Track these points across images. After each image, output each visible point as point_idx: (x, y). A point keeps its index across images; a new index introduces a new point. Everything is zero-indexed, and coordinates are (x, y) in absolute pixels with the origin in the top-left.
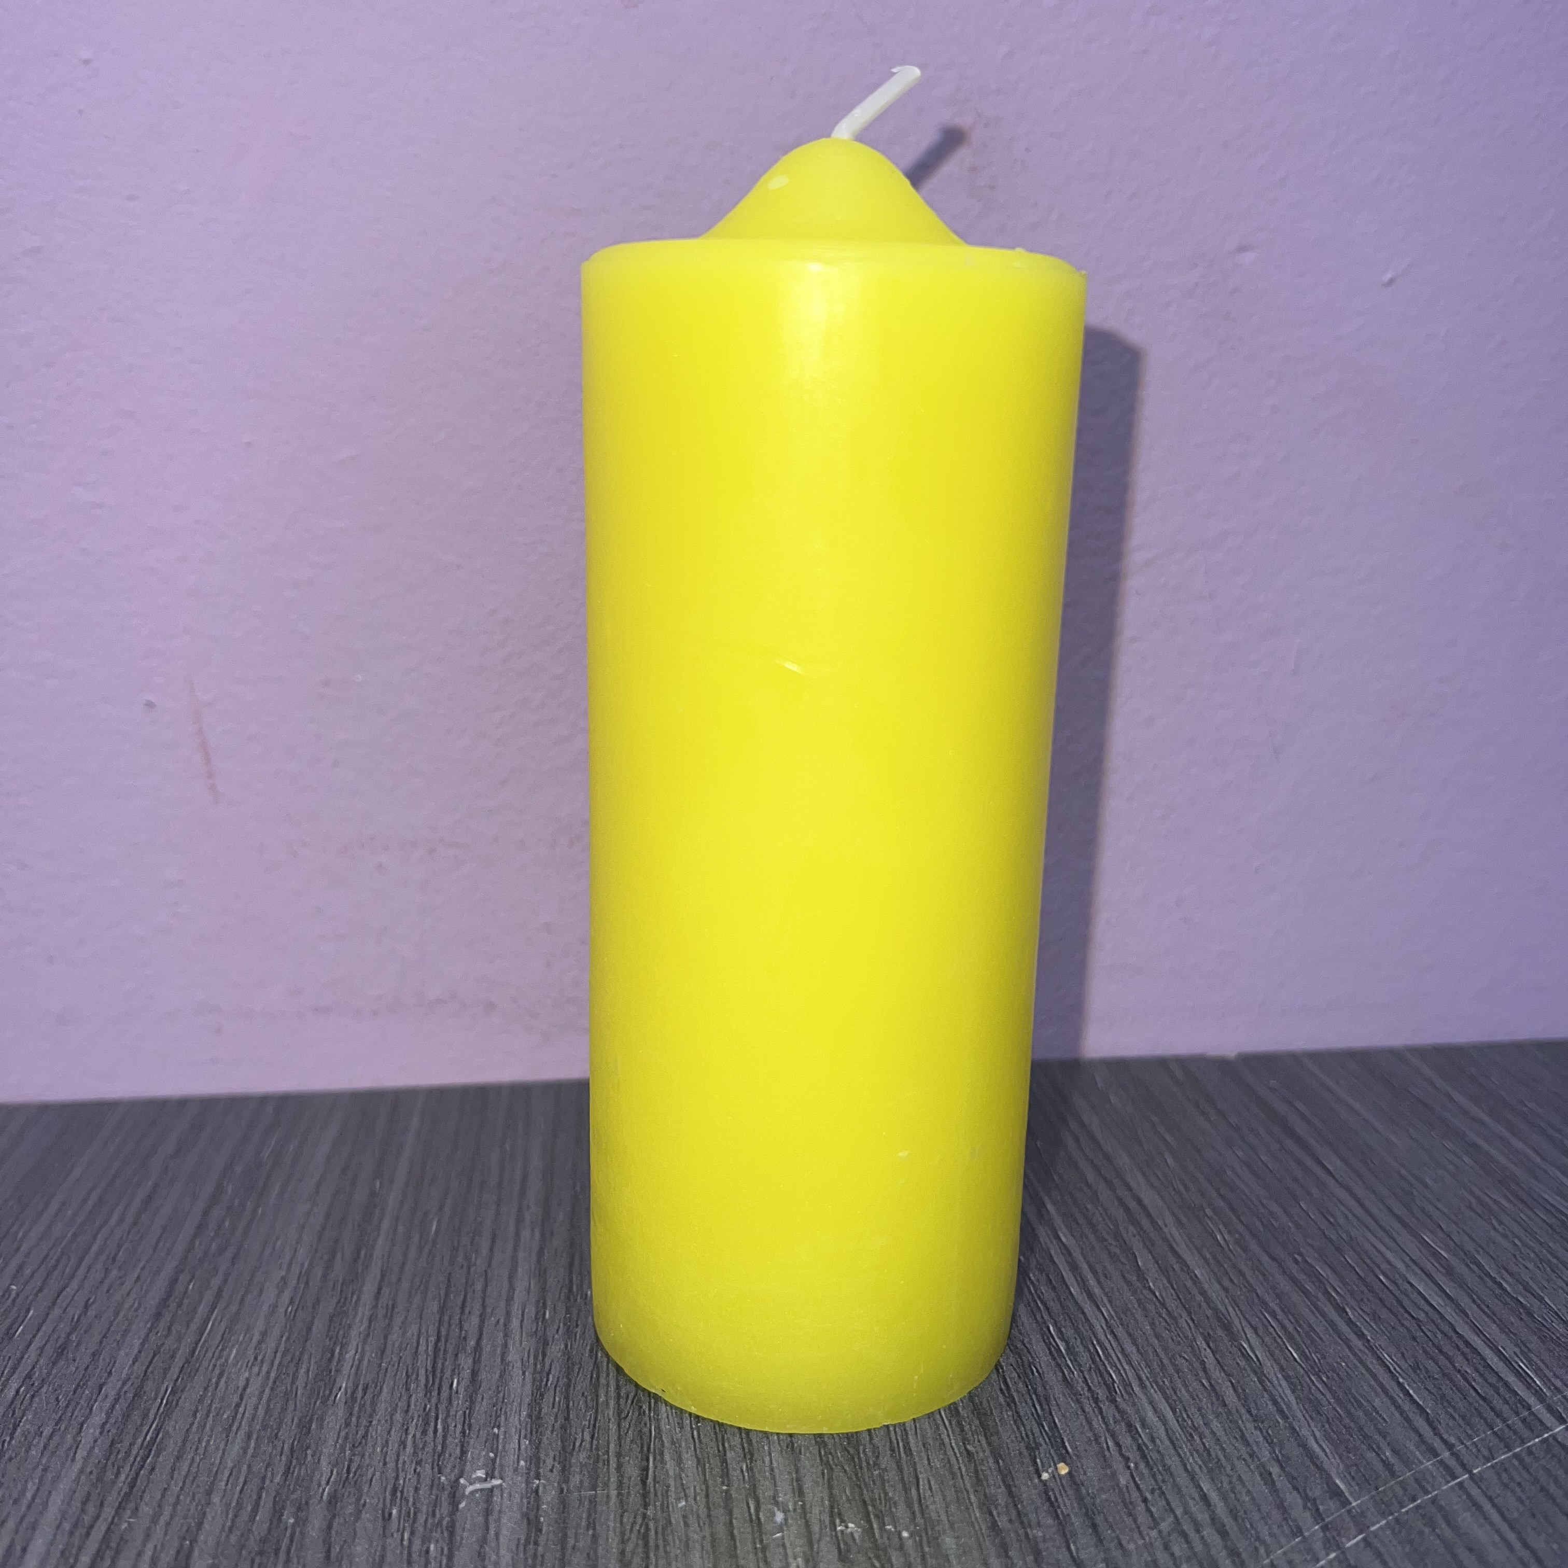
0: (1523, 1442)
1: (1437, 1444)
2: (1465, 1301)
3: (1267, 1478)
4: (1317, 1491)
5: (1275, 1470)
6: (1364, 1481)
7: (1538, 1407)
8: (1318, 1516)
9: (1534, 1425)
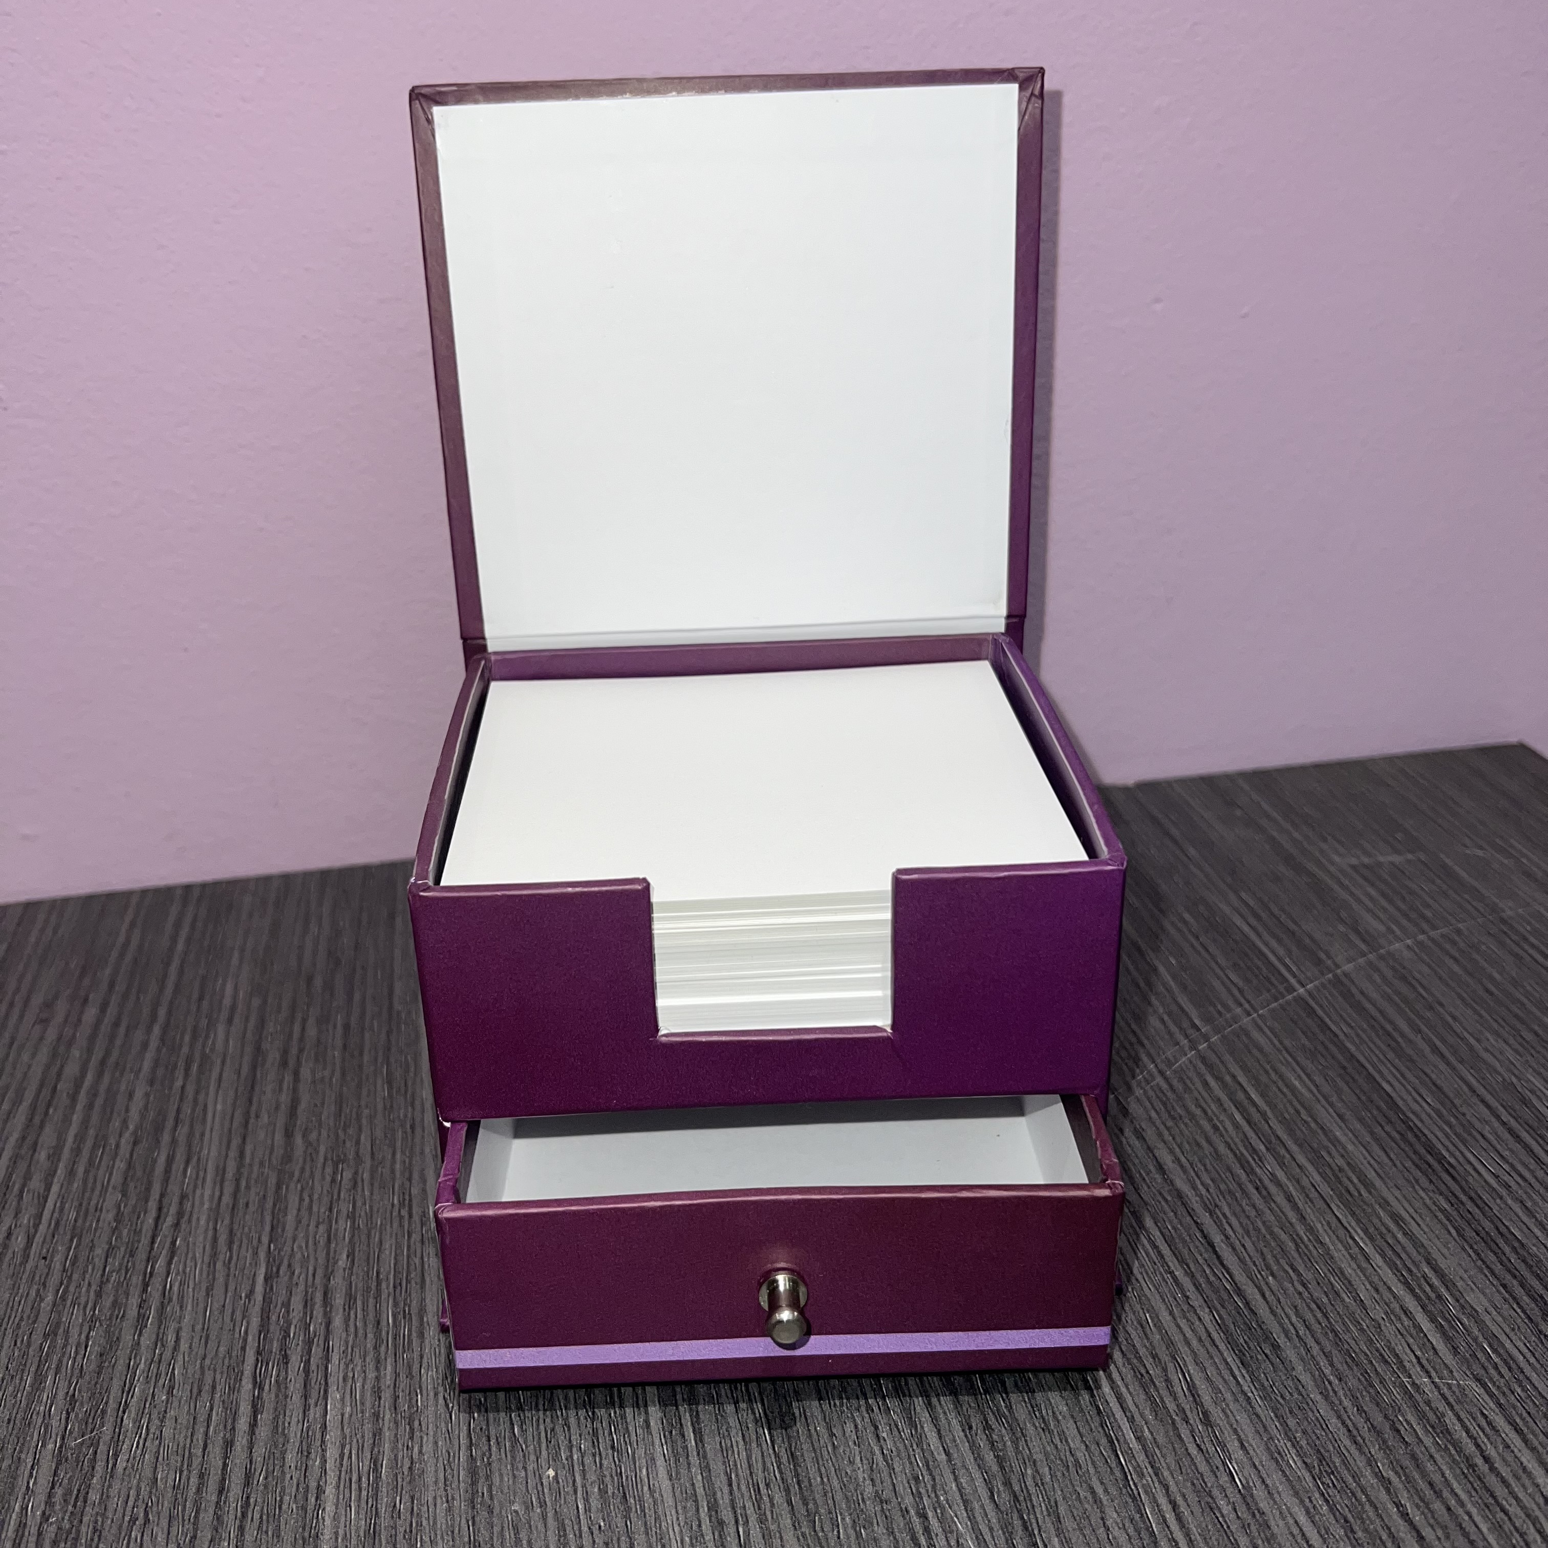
0: (1283, 997)
1: (1243, 1001)
2: (1260, 929)
3: (1163, 1021)
4: (1186, 1024)
5: (1166, 1018)
6: (1208, 1020)
7: (1293, 981)
8: (1186, 1036)
9: (1290, 989)
